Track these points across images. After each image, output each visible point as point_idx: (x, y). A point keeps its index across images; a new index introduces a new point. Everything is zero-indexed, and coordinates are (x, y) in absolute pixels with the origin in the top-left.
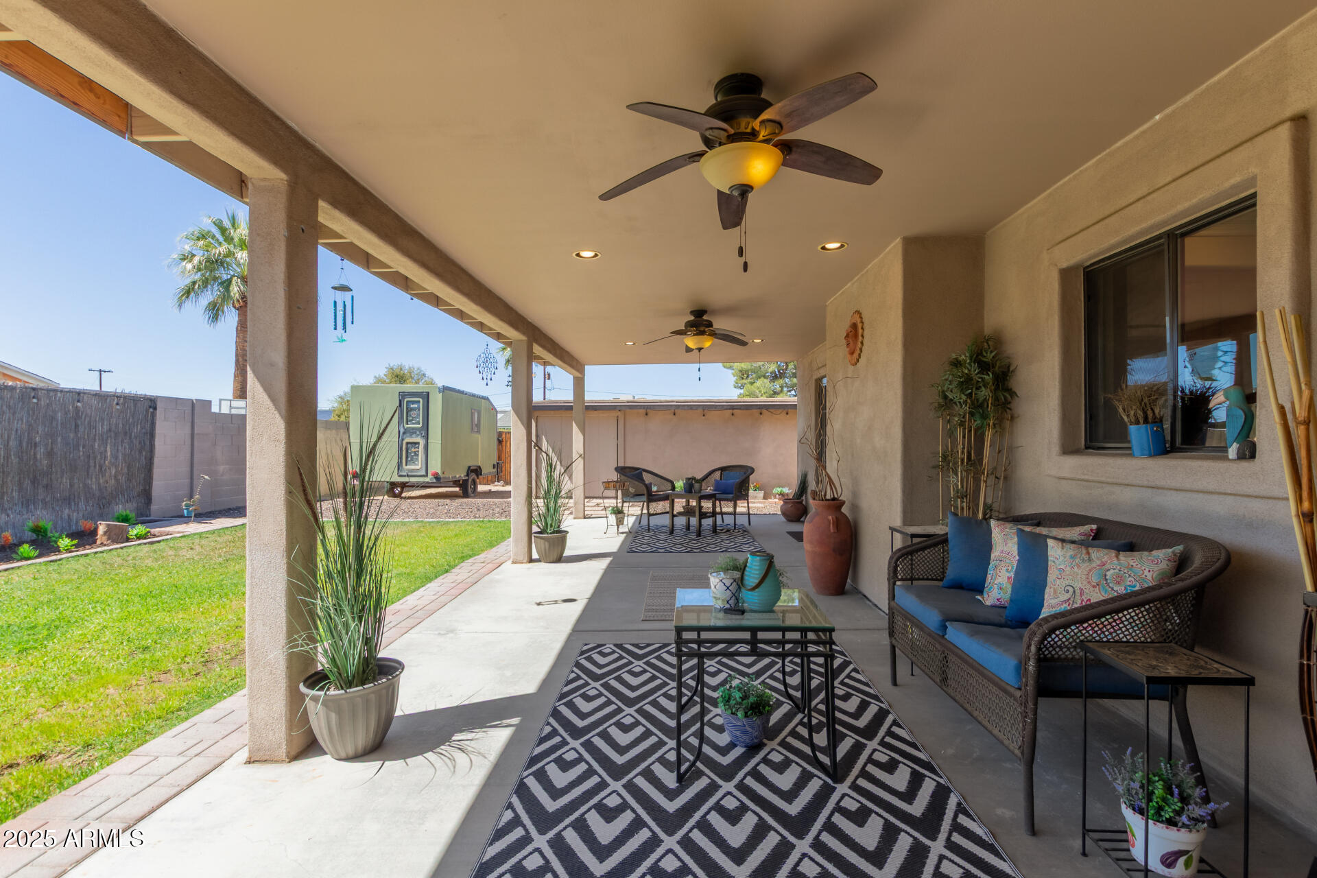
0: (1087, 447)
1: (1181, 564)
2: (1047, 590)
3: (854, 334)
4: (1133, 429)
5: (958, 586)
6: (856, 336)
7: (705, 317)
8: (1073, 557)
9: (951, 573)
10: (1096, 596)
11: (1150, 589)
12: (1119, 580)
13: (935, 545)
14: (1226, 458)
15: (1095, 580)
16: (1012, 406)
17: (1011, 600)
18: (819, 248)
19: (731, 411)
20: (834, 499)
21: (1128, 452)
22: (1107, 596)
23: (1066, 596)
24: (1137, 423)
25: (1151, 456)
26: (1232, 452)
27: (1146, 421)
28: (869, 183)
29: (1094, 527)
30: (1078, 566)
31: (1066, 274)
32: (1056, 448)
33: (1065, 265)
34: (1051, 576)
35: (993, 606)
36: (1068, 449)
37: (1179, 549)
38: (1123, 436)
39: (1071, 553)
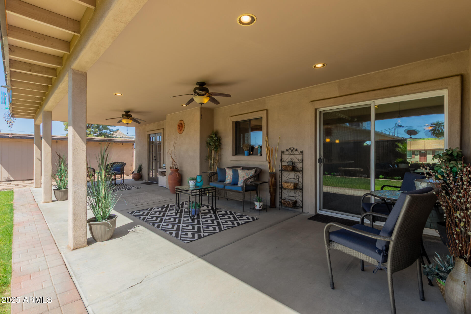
0: (236, 155)
1: (256, 171)
2: (239, 178)
3: (181, 126)
4: (245, 151)
5: (221, 181)
6: (182, 126)
7: (129, 113)
8: (243, 172)
9: (219, 179)
10: (247, 177)
11: (253, 175)
12: (250, 174)
13: (215, 174)
14: (258, 156)
15: (246, 175)
16: (221, 146)
17: (232, 181)
18: (181, 105)
19: (99, 142)
20: (177, 168)
21: (244, 155)
22: (248, 177)
23: (243, 178)
24: (246, 150)
25: (248, 156)
26: (259, 155)
27: (247, 150)
28: (217, 104)
29: (242, 168)
30: (244, 173)
31: (233, 122)
32: (231, 155)
33: (233, 121)
34: (239, 176)
35: (228, 183)
36: (233, 155)
37: (255, 169)
38: (244, 153)
39: (242, 171)
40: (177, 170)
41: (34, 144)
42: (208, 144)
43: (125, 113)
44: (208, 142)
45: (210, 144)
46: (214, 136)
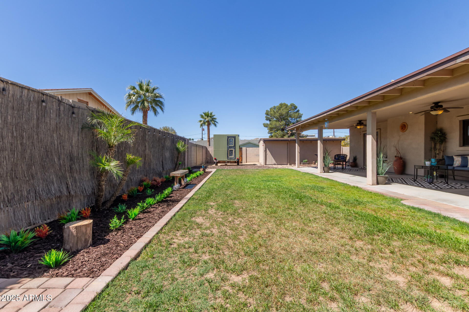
0: (463, 146)
6: (405, 127)
9: (447, 163)
17: (461, 165)
32: (458, 146)
33: (460, 120)
35: (457, 166)
40: (401, 158)
41: (297, 144)
42: (432, 139)
43: (358, 122)
44: (433, 137)
45: (435, 139)
46: (440, 132)
